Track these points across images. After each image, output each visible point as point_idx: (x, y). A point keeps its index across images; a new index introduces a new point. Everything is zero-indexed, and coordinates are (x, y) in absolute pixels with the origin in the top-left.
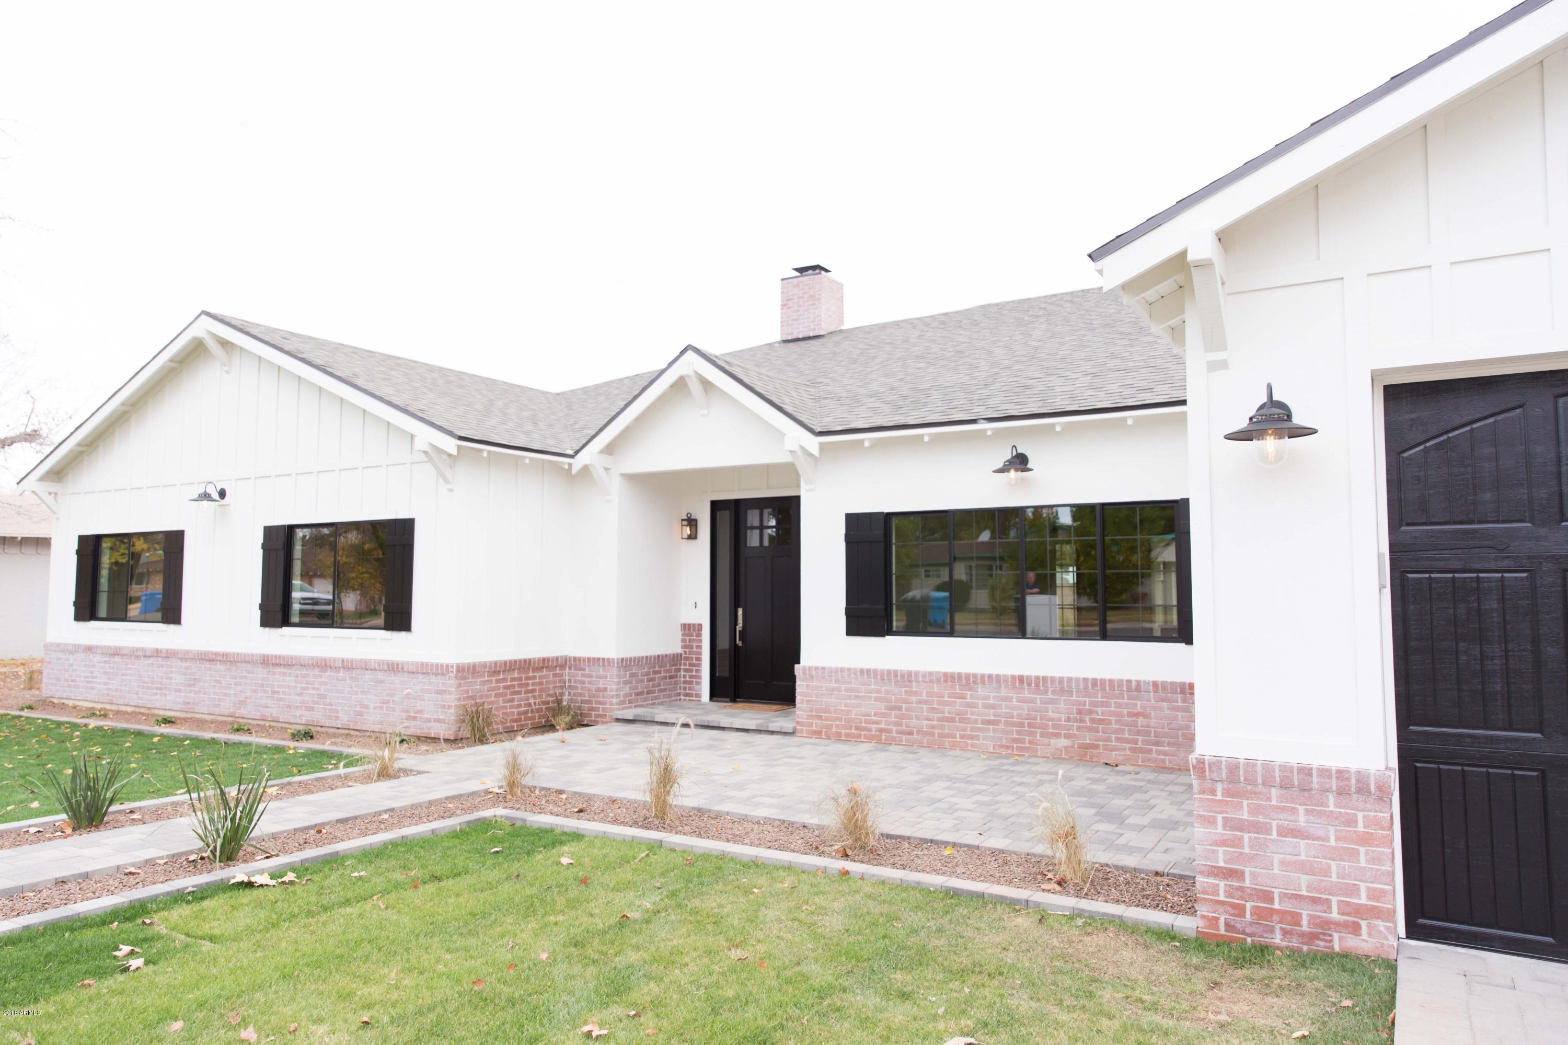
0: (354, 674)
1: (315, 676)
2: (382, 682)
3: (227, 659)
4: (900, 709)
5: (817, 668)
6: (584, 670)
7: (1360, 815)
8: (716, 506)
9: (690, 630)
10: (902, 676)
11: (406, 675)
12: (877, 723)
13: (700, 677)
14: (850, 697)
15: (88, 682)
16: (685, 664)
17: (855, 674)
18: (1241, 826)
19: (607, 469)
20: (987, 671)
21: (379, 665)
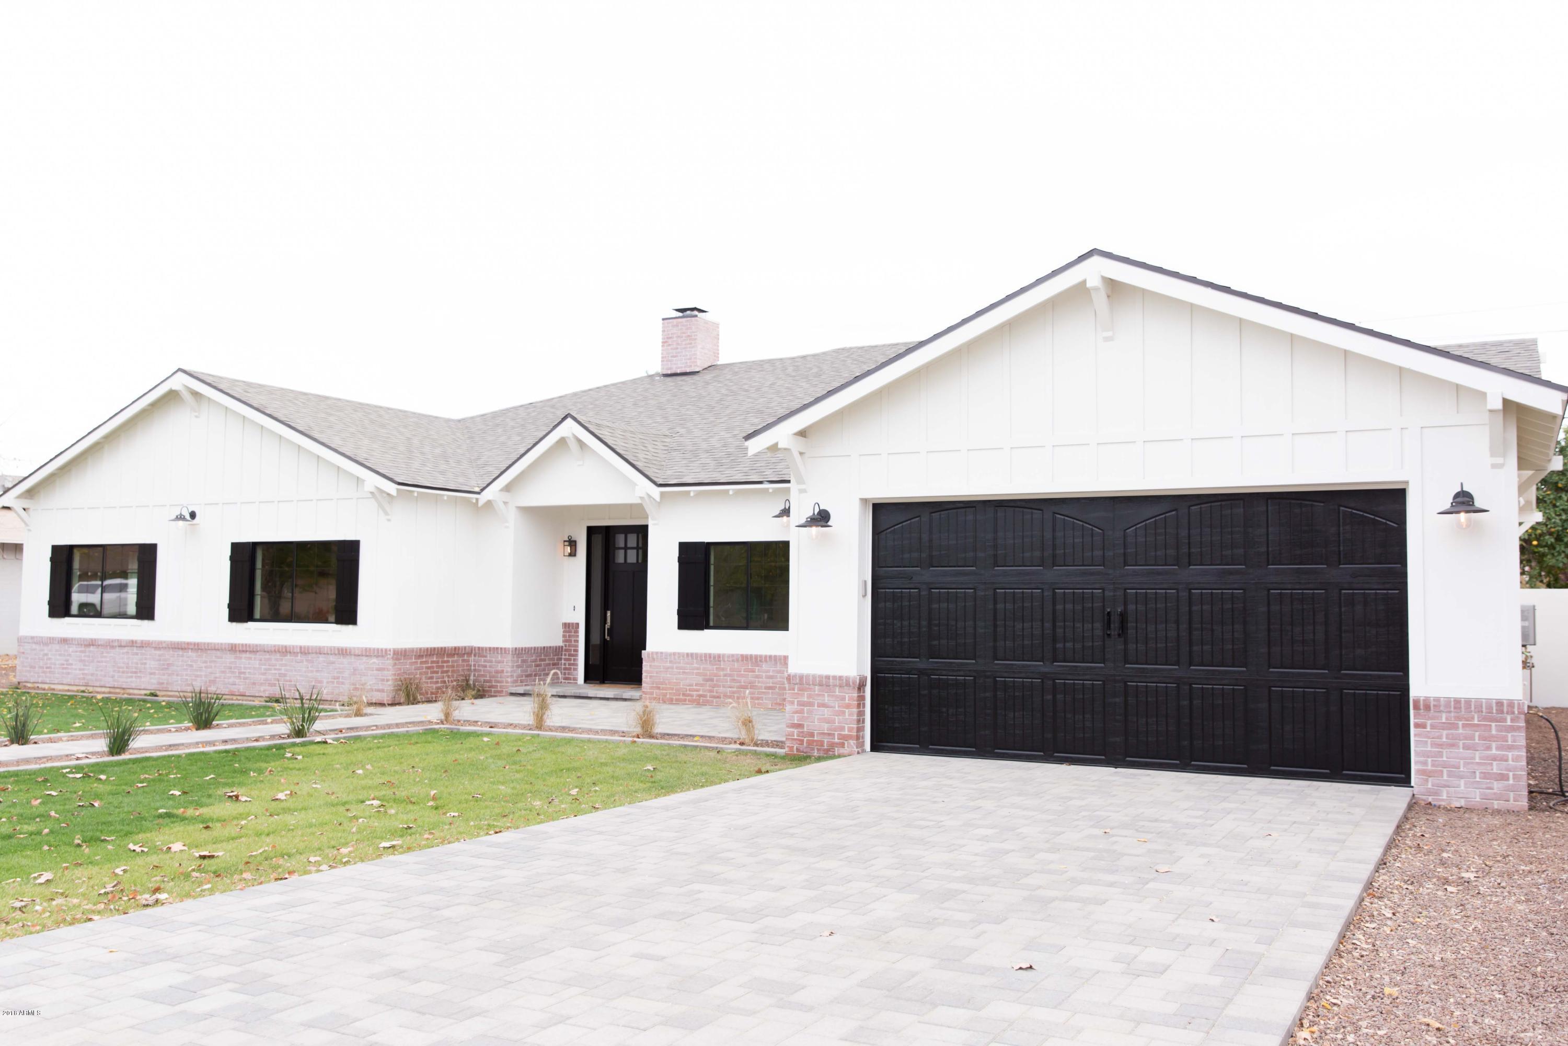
0: (310, 657)
1: (277, 660)
2: (333, 663)
3: (198, 648)
4: (712, 680)
5: (657, 653)
6: (486, 657)
7: (847, 696)
8: (591, 531)
9: (570, 628)
10: (714, 657)
11: (353, 657)
12: (697, 691)
13: (577, 665)
14: (679, 673)
15: (63, 668)
16: (565, 655)
17: (683, 656)
18: (802, 704)
19: (505, 503)
20: (768, 653)
21: (331, 650)
